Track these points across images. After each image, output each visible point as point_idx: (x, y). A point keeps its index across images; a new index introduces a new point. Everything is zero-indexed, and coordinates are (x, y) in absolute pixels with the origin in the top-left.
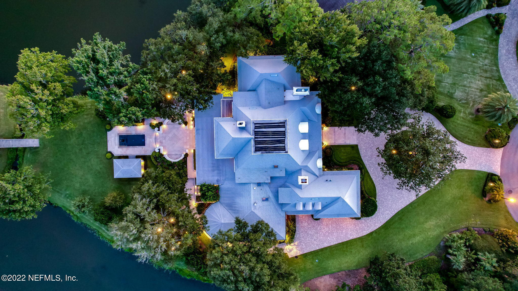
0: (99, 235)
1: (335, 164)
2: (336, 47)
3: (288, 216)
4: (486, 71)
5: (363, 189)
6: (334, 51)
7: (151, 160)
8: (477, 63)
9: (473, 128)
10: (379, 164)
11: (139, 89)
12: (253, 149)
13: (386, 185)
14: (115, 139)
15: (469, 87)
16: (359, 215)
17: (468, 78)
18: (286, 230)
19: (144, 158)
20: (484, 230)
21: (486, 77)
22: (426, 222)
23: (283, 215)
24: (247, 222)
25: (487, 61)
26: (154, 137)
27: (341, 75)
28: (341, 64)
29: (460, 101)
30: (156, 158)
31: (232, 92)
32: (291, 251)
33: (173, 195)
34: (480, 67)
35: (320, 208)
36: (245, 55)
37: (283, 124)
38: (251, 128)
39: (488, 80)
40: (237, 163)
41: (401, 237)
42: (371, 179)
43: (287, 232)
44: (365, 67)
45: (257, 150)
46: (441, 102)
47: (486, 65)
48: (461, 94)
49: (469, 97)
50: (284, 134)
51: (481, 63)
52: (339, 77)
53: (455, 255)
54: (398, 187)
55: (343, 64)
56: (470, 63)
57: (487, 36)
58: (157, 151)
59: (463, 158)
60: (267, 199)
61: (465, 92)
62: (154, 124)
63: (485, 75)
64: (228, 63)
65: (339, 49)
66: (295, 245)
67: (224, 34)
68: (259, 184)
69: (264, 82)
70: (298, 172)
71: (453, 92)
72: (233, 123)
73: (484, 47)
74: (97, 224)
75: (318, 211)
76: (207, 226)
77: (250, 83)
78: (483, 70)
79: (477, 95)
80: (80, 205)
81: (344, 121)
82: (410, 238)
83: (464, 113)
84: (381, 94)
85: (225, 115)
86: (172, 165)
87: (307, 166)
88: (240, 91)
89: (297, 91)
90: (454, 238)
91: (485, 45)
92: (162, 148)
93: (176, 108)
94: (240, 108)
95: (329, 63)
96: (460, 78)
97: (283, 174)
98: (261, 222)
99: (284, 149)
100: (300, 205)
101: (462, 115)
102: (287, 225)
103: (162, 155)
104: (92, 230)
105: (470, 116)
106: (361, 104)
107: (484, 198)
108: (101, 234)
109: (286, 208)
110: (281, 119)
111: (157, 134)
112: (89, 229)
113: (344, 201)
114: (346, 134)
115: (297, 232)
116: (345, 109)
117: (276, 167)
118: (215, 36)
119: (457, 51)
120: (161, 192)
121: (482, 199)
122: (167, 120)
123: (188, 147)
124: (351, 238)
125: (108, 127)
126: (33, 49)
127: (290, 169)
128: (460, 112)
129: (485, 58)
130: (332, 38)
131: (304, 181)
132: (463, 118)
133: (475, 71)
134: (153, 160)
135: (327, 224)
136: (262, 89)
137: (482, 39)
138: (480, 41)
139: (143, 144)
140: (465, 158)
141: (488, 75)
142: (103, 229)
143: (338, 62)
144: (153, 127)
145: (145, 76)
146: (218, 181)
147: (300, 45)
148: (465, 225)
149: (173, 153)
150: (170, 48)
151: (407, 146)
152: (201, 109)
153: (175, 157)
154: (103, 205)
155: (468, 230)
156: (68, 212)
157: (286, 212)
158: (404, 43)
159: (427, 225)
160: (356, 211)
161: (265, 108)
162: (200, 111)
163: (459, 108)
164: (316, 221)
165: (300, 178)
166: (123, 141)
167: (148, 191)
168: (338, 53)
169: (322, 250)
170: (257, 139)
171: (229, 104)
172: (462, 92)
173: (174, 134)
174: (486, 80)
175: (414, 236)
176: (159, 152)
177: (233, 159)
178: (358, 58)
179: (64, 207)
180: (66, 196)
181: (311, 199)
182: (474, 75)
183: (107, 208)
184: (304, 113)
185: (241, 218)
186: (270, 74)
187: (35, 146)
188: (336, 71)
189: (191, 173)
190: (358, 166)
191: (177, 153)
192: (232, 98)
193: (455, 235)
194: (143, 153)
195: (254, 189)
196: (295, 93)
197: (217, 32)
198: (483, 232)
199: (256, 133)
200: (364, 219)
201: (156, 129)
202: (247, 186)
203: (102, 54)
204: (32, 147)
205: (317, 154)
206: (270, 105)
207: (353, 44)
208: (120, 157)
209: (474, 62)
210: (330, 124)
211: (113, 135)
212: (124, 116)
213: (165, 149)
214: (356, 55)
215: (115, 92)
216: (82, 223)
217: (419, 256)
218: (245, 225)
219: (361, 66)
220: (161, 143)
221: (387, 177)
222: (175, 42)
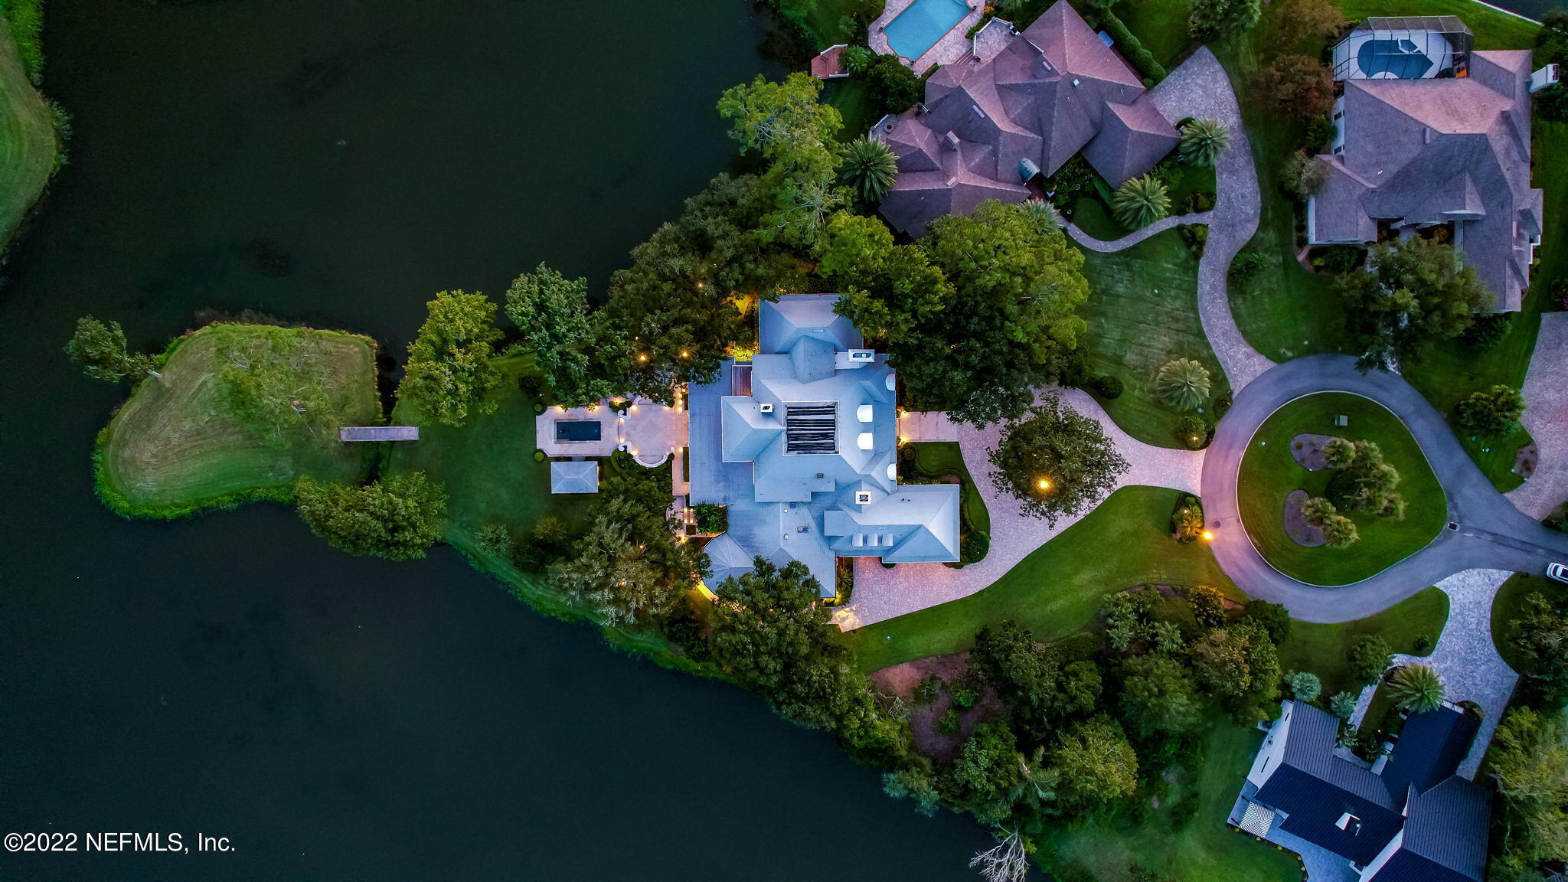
0: (516, 593)
1: (921, 475)
2: (911, 297)
3: (840, 559)
4: (1177, 320)
5: (967, 516)
6: (906, 303)
7: (611, 465)
8: (1163, 306)
9: (1154, 416)
10: (990, 474)
11: (609, 352)
12: (785, 447)
13: (1006, 511)
14: (550, 429)
15: (1149, 346)
16: (957, 559)
17: (1147, 330)
18: (837, 582)
19: (601, 460)
20: (1173, 589)
21: (1177, 330)
22: (1075, 574)
23: (832, 556)
24: (773, 564)
25: (1178, 303)
26: (615, 426)
27: (920, 336)
28: (918, 320)
29: (1134, 369)
30: (619, 461)
31: (749, 353)
32: (843, 619)
33: (655, 519)
34: (1167, 313)
35: (891, 544)
36: (774, 298)
37: (831, 409)
38: (782, 414)
39: (1181, 334)
40: (757, 470)
41: (1032, 599)
42: (981, 500)
43: (839, 586)
44: (956, 324)
45: (791, 448)
46: (1102, 373)
47: (1178, 310)
48: (1135, 357)
49: (1148, 363)
50: (832, 423)
51: (1169, 305)
52: (917, 338)
53: (1117, 627)
54: (1022, 512)
55: (923, 321)
56: (1150, 305)
57: (1178, 261)
58: (622, 449)
59: (1125, 465)
60: (805, 530)
61: (1143, 355)
62: (618, 405)
63: (1175, 326)
64: (743, 304)
65: (915, 301)
66: (852, 610)
67: (742, 267)
68: (793, 505)
69: (802, 341)
70: (856, 484)
71: (1122, 354)
72: (753, 405)
73: (1174, 279)
74: (514, 574)
75: (890, 550)
76: (709, 569)
77: (782, 340)
78: (1173, 318)
79: (1162, 360)
80: (492, 538)
81: (930, 403)
82: (1048, 601)
83: (1141, 389)
84: (981, 365)
85: (738, 392)
86: (646, 473)
87: (869, 476)
88: (762, 352)
89: (854, 356)
90: (1118, 599)
91: (1176, 276)
92: (629, 445)
93: (662, 380)
94: (764, 382)
95: (901, 317)
96: (1135, 331)
97: (831, 488)
98: (795, 564)
99: (832, 447)
100: (858, 538)
101: (1137, 393)
102: (838, 574)
103: (630, 456)
104: (504, 584)
105: (1151, 396)
106: (952, 380)
107: (1174, 535)
108: (520, 592)
109: (837, 545)
110: (829, 401)
111: (622, 420)
112: (499, 583)
113: (928, 532)
114: (940, 424)
115: (855, 589)
116: (930, 386)
117: (820, 476)
118: (727, 270)
119: (1129, 286)
120: (638, 515)
121: (1170, 536)
122: (639, 398)
123: (674, 443)
124: (947, 600)
125: (538, 408)
126: (455, 293)
127: (844, 479)
128: (1134, 388)
129: (1177, 297)
130: (904, 284)
131: (864, 498)
132: (1139, 399)
133: (1159, 319)
134: (615, 464)
135: (907, 577)
136: (800, 352)
137: (1170, 266)
138: (1167, 270)
139: (597, 437)
140: (1128, 464)
141: (1180, 326)
142: (525, 582)
143: (915, 316)
144: (615, 409)
145: (618, 333)
146: (725, 499)
147: (859, 292)
148: (1142, 580)
149: (649, 453)
150: (655, 288)
151: (1028, 444)
152: (701, 383)
153: (652, 459)
154: (531, 539)
155: (1146, 589)
156: (464, 553)
157: (836, 552)
158: (1012, 292)
159: (1077, 580)
160: (951, 551)
161: (804, 382)
162: (699, 386)
163: (1132, 381)
164: (888, 571)
165: (858, 494)
166: (564, 431)
167: (618, 512)
168: (913, 304)
169: (897, 619)
170: (790, 432)
171: (746, 373)
172: (1136, 354)
173: (651, 421)
174: (1177, 335)
175: (1055, 598)
176: (625, 450)
177: (750, 464)
178: (943, 311)
179: (456, 543)
180: (461, 525)
181: (876, 527)
182: (1157, 325)
183: (538, 544)
184: (866, 390)
185: (764, 557)
186: (812, 329)
187: (413, 438)
188: (911, 330)
189: (679, 487)
190: (959, 477)
191: (654, 452)
192: (751, 363)
193: (1119, 595)
194: (596, 453)
195: (784, 511)
196: (852, 359)
197: (729, 263)
198: (1173, 593)
199: (790, 423)
200: (968, 569)
201: (621, 412)
202: (772, 507)
203: (557, 300)
204: (407, 441)
205: (887, 457)
206: (813, 377)
207: (935, 293)
208: (558, 459)
209: (1158, 305)
210: (912, 406)
211: (547, 422)
212: (584, 394)
213: (635, 446)
214: (939, 308)
215: (576, 357)
216: (487, 572)
217: (1062, 633)
218: (771, 569)
219: (950, 323)
220: (628, 436)
221: (1003, 496)
222: (663, 278)
